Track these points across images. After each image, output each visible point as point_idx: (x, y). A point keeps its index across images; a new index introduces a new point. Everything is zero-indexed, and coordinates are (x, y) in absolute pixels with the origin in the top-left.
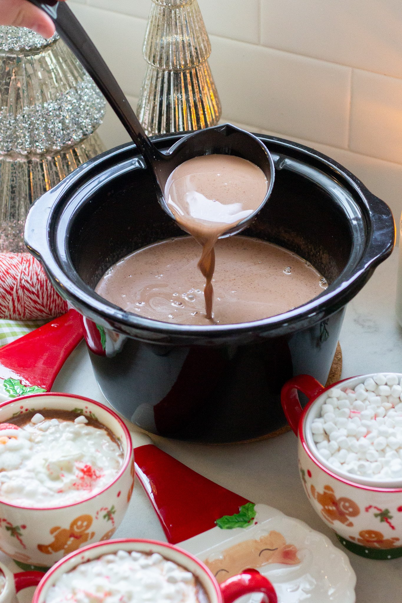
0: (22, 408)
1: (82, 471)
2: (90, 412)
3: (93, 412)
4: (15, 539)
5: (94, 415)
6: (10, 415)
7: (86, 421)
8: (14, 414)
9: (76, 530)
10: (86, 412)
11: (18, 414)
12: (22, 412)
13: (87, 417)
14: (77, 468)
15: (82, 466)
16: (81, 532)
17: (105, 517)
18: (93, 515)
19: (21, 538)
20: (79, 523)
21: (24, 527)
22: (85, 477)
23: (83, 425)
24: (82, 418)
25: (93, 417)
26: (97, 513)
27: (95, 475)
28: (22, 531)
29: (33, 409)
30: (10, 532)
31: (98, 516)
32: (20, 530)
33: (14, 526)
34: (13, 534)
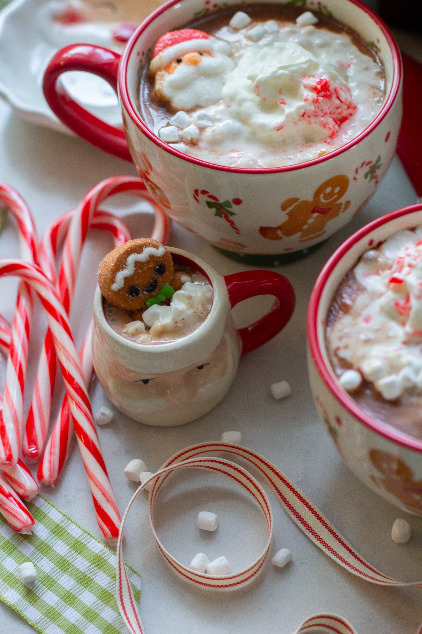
0: (207, 3)
1: (315, 89)
2: (319, 4)
3: (323, 3)
4: (223, 220)
5: (325, 8)
6: (190, 16)
7: (315, 20)
8: (196, 14)
9: (323, 200)
10: (312, 3)
11: (203, 12)
12: (207, 10)
13: (315, 13)
14: (305, 87)
15: (313, 82)
16: (330, 203)
17: (366, 176)
18: (350, 175)
19: (231, 218)
20: (328, 190)
21: (238, 202)
22: (321, 99)
23: (311, 28)
24: (307, 17)
25: (324, 11)
26: (357, 172)
27: (338, 98)
28: (235, 208)
29: (225, 4)
30: (213, 210)
31: (357, 177)
32: (231, 207)
33: (221, 200)
34: (219, 213)
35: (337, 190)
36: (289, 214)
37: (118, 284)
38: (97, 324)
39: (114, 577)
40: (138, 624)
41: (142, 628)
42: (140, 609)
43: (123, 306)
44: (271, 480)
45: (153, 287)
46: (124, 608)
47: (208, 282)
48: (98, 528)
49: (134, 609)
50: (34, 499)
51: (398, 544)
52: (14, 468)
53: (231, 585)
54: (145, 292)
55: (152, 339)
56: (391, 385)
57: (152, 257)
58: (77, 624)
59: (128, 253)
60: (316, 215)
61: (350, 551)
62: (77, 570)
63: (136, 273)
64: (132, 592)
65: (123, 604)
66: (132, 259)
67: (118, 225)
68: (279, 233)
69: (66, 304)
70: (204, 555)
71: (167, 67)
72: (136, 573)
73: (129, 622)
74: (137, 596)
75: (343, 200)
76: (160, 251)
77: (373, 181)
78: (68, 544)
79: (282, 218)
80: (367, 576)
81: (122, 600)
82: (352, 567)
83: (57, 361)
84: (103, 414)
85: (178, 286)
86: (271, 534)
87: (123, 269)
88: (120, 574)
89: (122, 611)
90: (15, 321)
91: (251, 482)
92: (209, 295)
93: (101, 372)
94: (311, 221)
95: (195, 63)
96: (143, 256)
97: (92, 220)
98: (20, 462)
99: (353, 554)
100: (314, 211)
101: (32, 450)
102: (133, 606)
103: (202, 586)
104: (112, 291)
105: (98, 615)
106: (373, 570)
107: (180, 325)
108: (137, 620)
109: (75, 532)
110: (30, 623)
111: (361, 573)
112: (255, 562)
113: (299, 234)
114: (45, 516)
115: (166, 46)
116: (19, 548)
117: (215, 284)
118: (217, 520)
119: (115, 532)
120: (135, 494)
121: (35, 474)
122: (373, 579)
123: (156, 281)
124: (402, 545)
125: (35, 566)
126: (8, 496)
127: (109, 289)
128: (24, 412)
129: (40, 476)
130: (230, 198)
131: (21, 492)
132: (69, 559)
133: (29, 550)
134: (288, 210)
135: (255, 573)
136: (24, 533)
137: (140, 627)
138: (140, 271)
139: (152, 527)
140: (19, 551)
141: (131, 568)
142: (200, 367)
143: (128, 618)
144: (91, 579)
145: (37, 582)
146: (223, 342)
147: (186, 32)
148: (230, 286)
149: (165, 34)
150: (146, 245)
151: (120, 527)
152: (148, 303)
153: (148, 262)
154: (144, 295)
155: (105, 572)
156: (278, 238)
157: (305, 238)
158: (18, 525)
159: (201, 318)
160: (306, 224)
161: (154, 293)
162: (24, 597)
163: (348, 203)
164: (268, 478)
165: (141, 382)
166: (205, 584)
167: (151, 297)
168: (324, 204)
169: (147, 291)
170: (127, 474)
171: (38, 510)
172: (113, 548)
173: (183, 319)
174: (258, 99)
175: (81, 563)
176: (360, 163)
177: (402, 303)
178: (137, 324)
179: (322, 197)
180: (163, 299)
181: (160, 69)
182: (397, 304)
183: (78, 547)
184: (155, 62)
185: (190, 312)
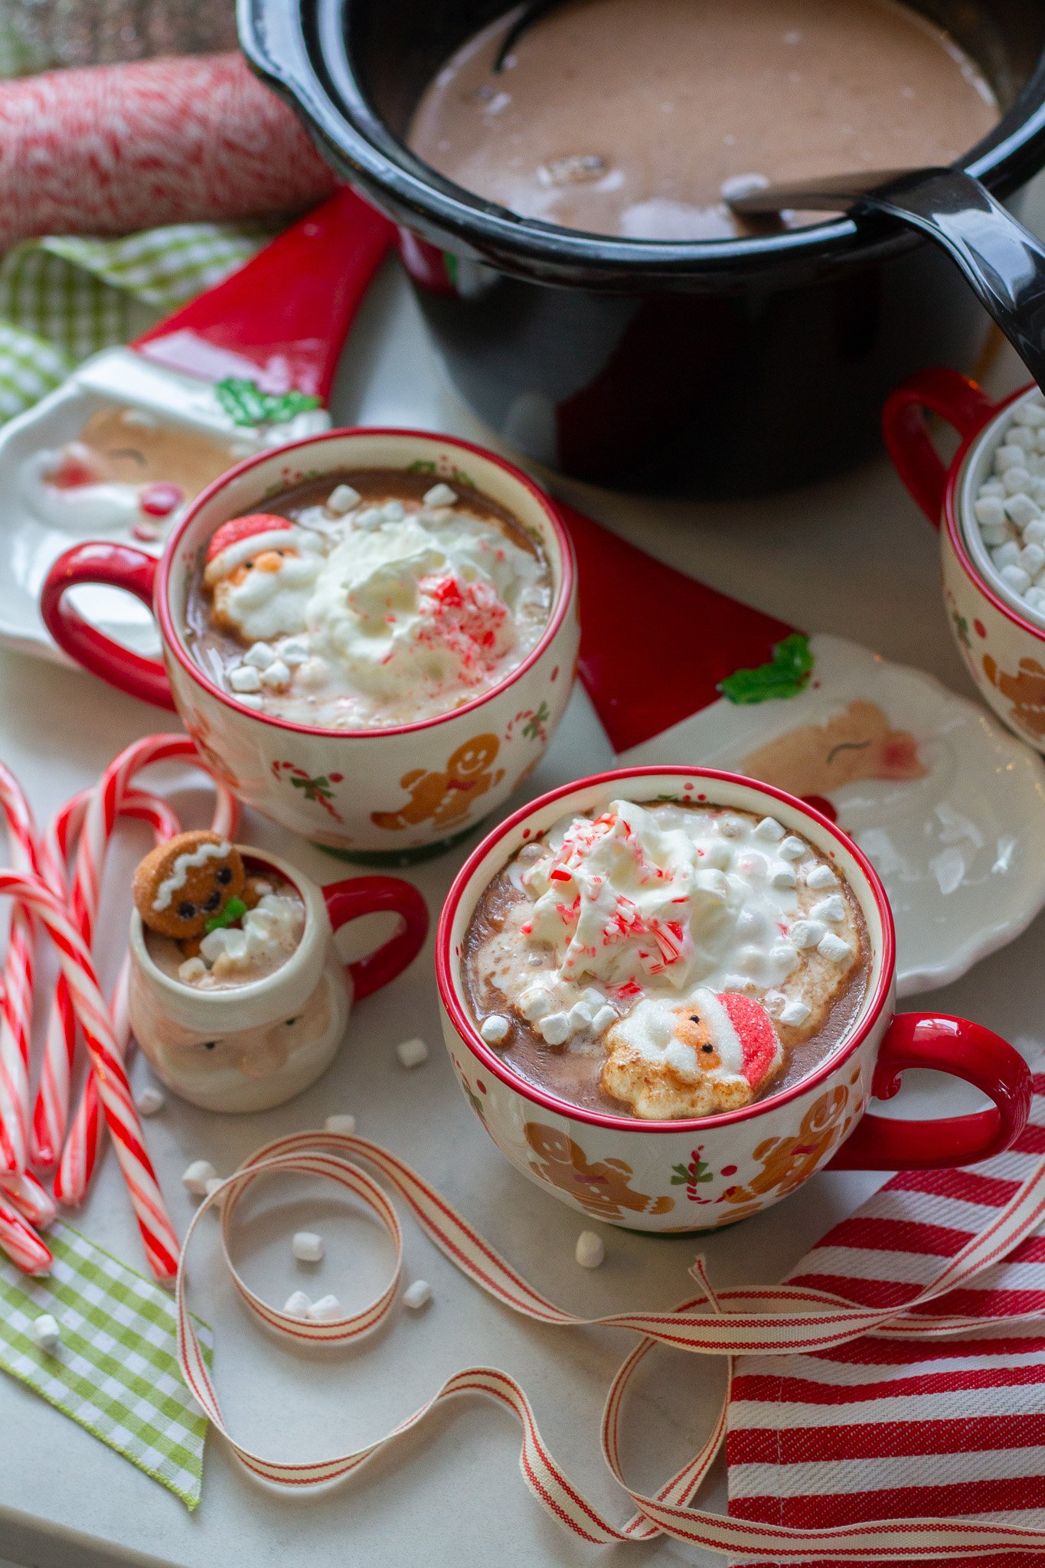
0: (286, 471)
2: (454, 469)
3: (460, 466)
4: (316, 805)
5: (464, 476)
6: (260, 493)
7: (452, 496)
8: (270, 490)
9: (462, 771)
10: (444, 468)
11: (279, 488)
12: (286, 483)
13: (449, 484)
15: (433, 584)
16: (473, 774)
17: (525, 732)
18: (501, 732)
19: (329, 801)
20: (469, 756)
21: (336, 778)
22: (446, 609)
23: (448, 512)
24: (439, 493)
25: (462, 480)
26: (510, 727)
28: (333, 787)
29: (313, 473)
30: (302, 791)
31: (511, 734)
32: (326, 785)
33: (314, 774)
34: (310, 795)
35: (482, 755)
36: (413, 793)
37: (162, 901)
38: (135, 963)
43: (170, 931)
45: (214, 902)
47: (297, 897)
48: (147, 1263)
50: (51, 1226)
52: (19, 1182)
54: (203, 911)
55: (216, 983)
57: (211, 860)
58: (121, 1400)
59: (175, 854)
60: (454, 791)
62: (119, 1324)
63: (188, 884)
66: (181, 862)
67: (160, 809)
68: (401, 820)
69: (86, 933)
70: (305, 1294)
71: (232, 576)
75: (493, 768)
76: (223, 850)
77: (538, 738)
78: (103, 1289)
79: (402, 798)
82: (519, 1303)
83: (76, 1021)
84: (148, 1098)
85: (253, 902)
87: (168, 877)
91: (370, 1186)
92: (300, 916)
93: (144, 1034)
94: (446, 801)
95: (273, 568)
96: (197, 859)
97: (120, 804)
98: (28, 1173)
100: (450, 787)
104: (153, 911)
107: (257, 962)
109: (113, 1270)
110: (53, 1402)
113: (431, 821)
115: (228, 543)
117: (308, 899)
118: (321, 1244)
120: (199, 1210)
122: (548, 1317)
123: (218, 895)
124: (592, 1270)
125: (57, 1321)
127: (150, 908)
130: (325, 773)
131: (32, 1215)
132: (106, 1310)
133: (45, 1299)
134: (412, 787)
136: (39, 1274)
138: (194, 880)
140: (31, 1302)
141: (197, 1319)
142: (290, 1022)
144: (139, 1337)
145: (60, 1344)
146: (322, 985)
147: (256, 520)
148: (330, 901)
149: (224, 523)
150: (202, 841)
151: (180, 1260)
152: (208, 927)
153: (206, 867)
154: (202, 915)
155: (160, 1325)
156: (398, 827)
159: (287, 952)
160: (440, 805)
161: (215, 912)
162: (42, 1366)
163: (501, 773)
165: (204, 1048)
166: (306, 1336)
167: (212, 917)
168: (464, 776)
169: (207, 908)
170: (187, 1183)
171: (57, 1241)
172: (171, 1291)
173: (263, 954)
174: (357, 617)
175: (124, 1315)
176: (515, 715)
177: (568, 907)
178: (194, 964)
179: (459, 765)
180: (230, 918)
181: (220, 579)
182: (561, 909)
183: (118, 1292)
184: (214, 567)
185: (273, 944)
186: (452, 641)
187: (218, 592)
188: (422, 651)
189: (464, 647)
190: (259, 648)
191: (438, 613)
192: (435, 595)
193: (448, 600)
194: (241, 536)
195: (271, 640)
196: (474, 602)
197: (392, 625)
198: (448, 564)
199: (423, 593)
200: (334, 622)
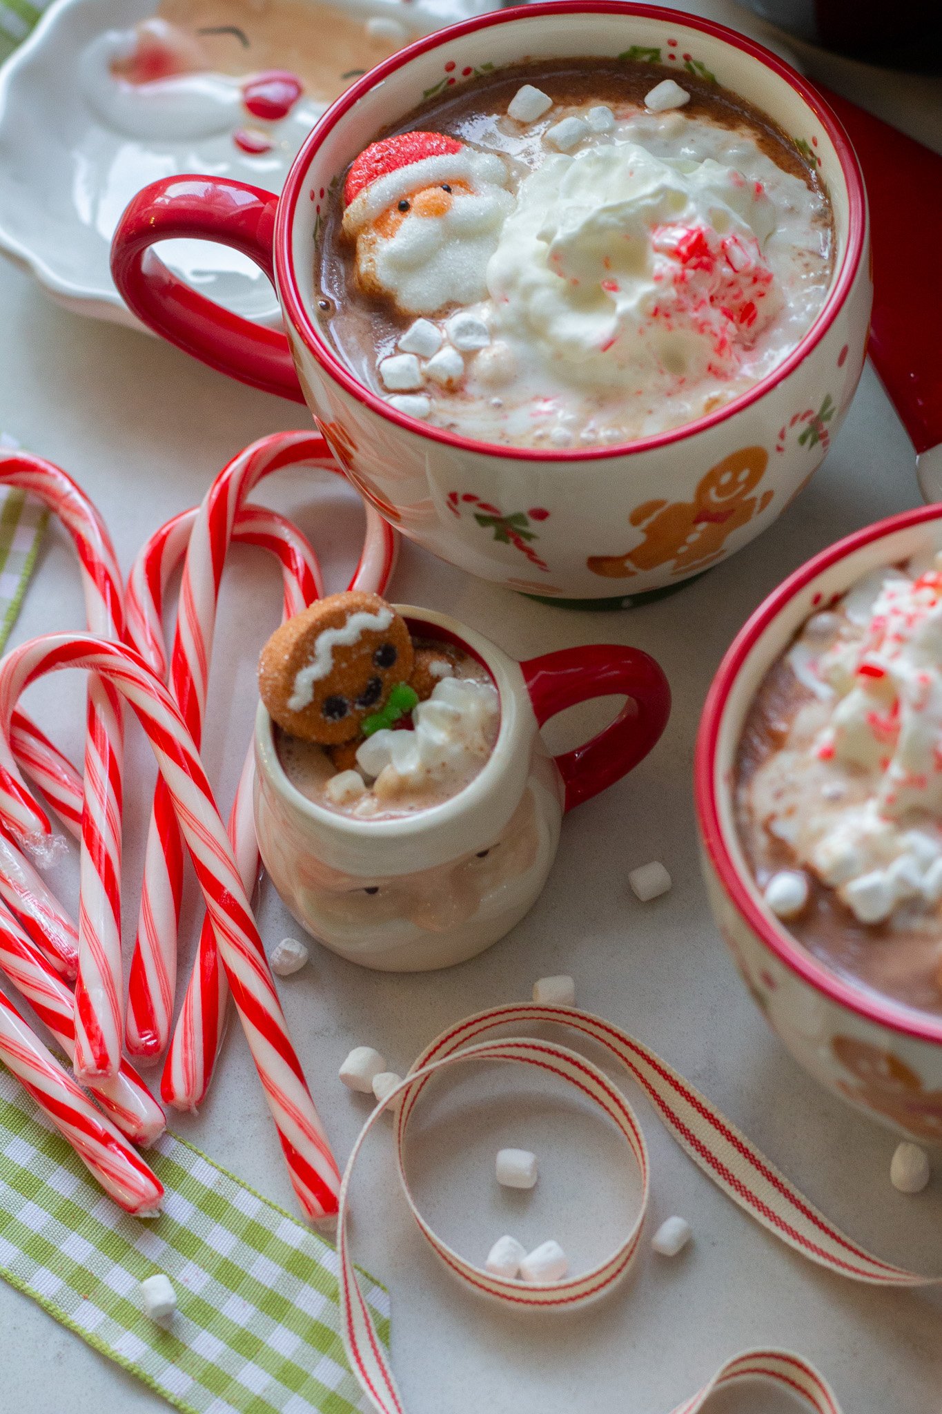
0: (450, 67)
2: (687, 58)
3: (696, 55)
4: (511, 548)
5: (700, 67)
6: (416, 99)
7: (682, 97)
8: (426, 93)
10: (673, 58)
11: (441, 88)
12: (451, 82)
13: (682, 81)
15: (670, 238)
17: (803, 439)
18: (769, 443)
19: (527, 544)
20: (725, 479)
21: (541, 514)
22: (690, 272)
23: (677, 116)
24: (666, 92)
25: (699, 74)
26: (782, 435)
28: (534, 526)
29: (488, 67)
30: (491, 530)
31: (782, 444)
32: (526, 524)
33: (507, 509)
34: (502, 536)
35: (744, 475)
36: (648, 531)
37: (301, 697)
38: (262, 776)
39: (334, 1296)
40: (390, 1389)
41: (398, 1397)
42: (390, 1356)
43: (314, 738)
44: (640, 1076)
45: (372, 694)
46: (359, 1360)
47: (487, 678)
48: (293, 1194)
49: (379, 1360)
50: (159, 1141)
51: (906, 1194)
52: (114, 1082)
53: (572, 1299)
54: (357, 707)
55: (380, 808)
56: (872, 893)
57: (367, 635)
58: (265, 1396)
59: (316, 630)
60: (702, 526)
61: (809, 1215)
62: (259, 1284)
63: (336, 670)
64: (372, 1324)
65: (356, 1353)
66: (325, 640)
67: (286, 535)
68: (629, 565)
70: (514, 1241)
71: (380, 223)
72: (377, 1283)
73: (371, 1388)
74: (384, 1331)
75: (758, 492)
76: (382, 619)
77: (820, 443)
78: (234, 1232)
79: (632, 537)
80: (844, 1265)
81: (354, 1344)
82: (814, 1248)
83: (183, 845)
84: (286, 953)
85: (425, 692)
86: (647, 1190)
87: (307, 663)
88: (347, 1291)
89: (355, 1367)
90: (88, 762)
91: (600, 1083)
92: (492, 706)
93: (276, 866)
94: (693, 538)
95: (438, 211)
96: (347, 634)
97: (233, 529)
98: (124, 1067)
99: (815, 1220)
100: (698, 521)
101: (147, 1040)
102: (376, 1353)
103: (512, 1304)
104: (290, 710)
105: (307, 1376)
106: (856, 1252)
107: (436, 776)
108: (388, 1382)
109: (247, 1205)
110: (171, 1400)
111: (832, 1259)
112: (618, 1251)
113: (670, 564)
114: (183, 1175)
115: (373, 175)
116: (136, 1246)
117: (502, 680)
118: (536, 1165)
119: (329, 1203)
120: (366, 1126)
121: (156, 1089)
122: (857, 1271)
123: (378, 682)
124: (913, 1196)
125: (172, 1280)
126: (106, 1140)
127: (283, 707)
128: (123, 956)
129: (168, 1094)
130: (524, 507)
131: (131, 1129)
132: (240, 1263)
133: (155, 1248)
134: (645, 523)
135: (619, 1271)
136: (145, 1214)
137: (393, 1396)
138: (344, 665)
139: (405, 1188)
140: (136, 1252)
141: (366, 1275)
142: (482, 855)
143: (368, 1381)
144: (286, 1303)
145: (178, 1314)
146: (526, 802)
147: (412, 139)
148: (532, 682)
149: (366, 146)
150: (351, 609)
151: (341, 1193)
152: (366, 728)
153: (359, 645)
154: (358, 712)
155: (315, 1285)
157: (683, 568)
158: (130, 1199)
159: (479, 761)
160: (684, 543)
161: (376, 707)
162: (154, 1347)
163: (768, 496)
164: (635, 1070)
165: (364, 893)
166: (519, 1300)
167: (371, 713)
168: (717, 505)
169: (361, 703)
170: (346, 1079)
171: (168, 1163)
172: (328, 1236)
173: (444, 764)
174: (562, 282)
175: (265, 1271)
176: (788, 419)
177: (883, 716)
178: (348, 780)
179: (712, 492)
180: (396, 714)
181: (364, 227)
182: (873, 719)
183: (255, 1236)
184: (354, 212)
185: (457, 749)
186: (700, 321)
187: (361, 246)
188: (657, 333)
189: (716, 328)
190: (421, 326)
191: (680, 280)
192: (675, 253)
193: (693, 261)
194: (391, 165)
195: (438, 315)
196: (729, 262)
197: (613, 294)
198: (691, 207)
199: (657, 249)
200: (530, 289)
